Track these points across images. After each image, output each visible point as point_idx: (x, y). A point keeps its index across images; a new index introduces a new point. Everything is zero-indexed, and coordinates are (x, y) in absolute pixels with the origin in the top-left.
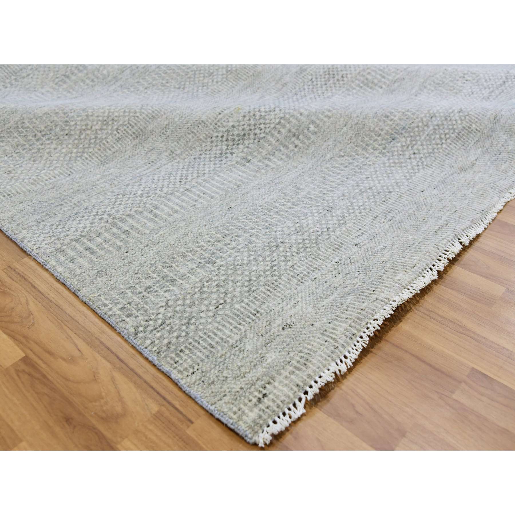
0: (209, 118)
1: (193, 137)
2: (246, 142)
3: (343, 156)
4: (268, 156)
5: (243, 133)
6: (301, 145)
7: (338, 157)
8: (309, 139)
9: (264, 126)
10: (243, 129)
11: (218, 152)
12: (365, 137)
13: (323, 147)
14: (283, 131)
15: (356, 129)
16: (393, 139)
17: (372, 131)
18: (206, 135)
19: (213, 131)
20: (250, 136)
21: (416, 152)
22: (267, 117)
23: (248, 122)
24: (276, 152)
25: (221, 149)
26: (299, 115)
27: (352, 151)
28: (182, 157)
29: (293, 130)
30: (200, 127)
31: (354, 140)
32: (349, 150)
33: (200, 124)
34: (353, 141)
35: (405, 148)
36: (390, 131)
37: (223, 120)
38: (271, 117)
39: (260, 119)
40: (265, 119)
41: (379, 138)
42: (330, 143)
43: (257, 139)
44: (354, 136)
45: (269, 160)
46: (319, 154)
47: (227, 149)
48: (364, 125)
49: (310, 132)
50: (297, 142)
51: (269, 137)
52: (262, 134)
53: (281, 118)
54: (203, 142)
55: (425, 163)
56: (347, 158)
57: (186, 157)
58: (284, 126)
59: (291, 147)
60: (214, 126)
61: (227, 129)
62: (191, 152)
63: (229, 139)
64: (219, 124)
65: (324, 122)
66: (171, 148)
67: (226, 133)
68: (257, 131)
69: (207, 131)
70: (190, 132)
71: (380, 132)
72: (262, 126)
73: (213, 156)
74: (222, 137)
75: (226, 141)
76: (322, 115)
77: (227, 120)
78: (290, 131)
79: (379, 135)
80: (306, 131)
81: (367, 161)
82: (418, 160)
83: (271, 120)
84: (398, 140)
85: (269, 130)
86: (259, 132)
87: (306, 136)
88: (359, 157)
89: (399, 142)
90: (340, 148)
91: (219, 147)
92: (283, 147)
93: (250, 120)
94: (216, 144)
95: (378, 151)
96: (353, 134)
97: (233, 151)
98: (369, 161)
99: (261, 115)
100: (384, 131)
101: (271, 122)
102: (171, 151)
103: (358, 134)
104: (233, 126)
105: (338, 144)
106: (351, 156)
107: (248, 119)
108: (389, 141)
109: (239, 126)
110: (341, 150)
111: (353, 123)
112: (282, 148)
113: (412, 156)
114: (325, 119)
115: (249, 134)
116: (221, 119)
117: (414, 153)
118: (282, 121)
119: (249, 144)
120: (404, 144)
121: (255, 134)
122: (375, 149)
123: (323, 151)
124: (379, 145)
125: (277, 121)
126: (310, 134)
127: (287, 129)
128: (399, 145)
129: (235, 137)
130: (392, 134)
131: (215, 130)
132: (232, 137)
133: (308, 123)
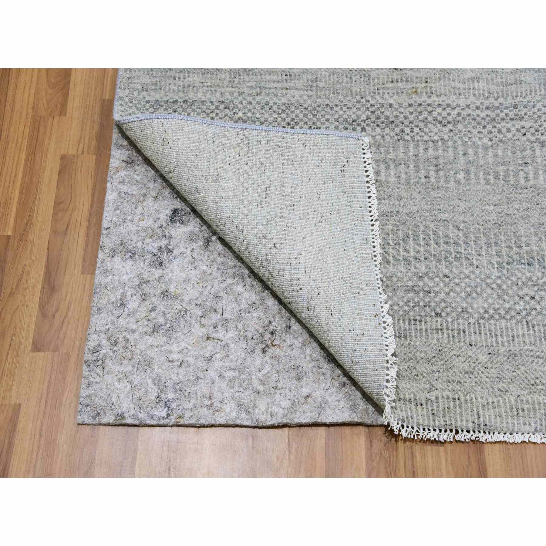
0: (378, 79)
1: (347, 83)
2: (387, 131)
3: (459, 229)
4: (391, 163)
5: (393, 119)
6: (432, 180)
7: (454, 226)
8: (447, 182)
9: (419, 131)
10: (397, 117)
11: (354, 117)
12: (503, 234)
13: (451, 203)
14: (431, 152)
15: (503, 219)
16: (528, 264)
17: (515, 236)
18: (360, 91)
19: (370, 93)
20: (396, 129)
21: (537, 298)
22: (429, 125)
23: (408, 114)
24: (403, 166)
25: (359, 117)
26: (461, 153)
27: (474, 233)
28: (319, 94)
29: (441, 161)
30: (362, 79)
31: (489, 227)
32: (472, 230)
33: (365, 76)
34: (486, 226)
35: (530, 283)
36: (535, 254)
37: (389, 91)
38: (434, 130)
39: (421, 121)
40: (426, 125)
41: (515, 249)
42: (463, 206)
43: (399, 137)
44: (493, 222)
45: (388, 167)
46: (439, 205)
47: (364, 121)
48: (515, 223)
49: (455, 177)
50: (432, 174)
51: (412, 145)
52: (409, 137)
53: (442, 139)
54: (352, 95)
55: (530, 318)
56: (461, 235)
57: (323, 96)
58: (436, 149)
59: (422, 173)
60: (374, 89)
61: (383, 102)
62: (331, 95)
63: (376, 113)
64: (381, 91)
65: (478, 183)
66: (319, 75)
67: (379, 106)
68: (407, 130)
69: (365, 88)
70: (349, 75)
71: (523, 245)
72: (416, 130)
73: (345, 116)
74: (372, 105)
75: (372, 112)
76: (484, 174)
77: (391, 94)
78: (437, 158)
79: (520, 247)
80: (452, 173)
81: (475, 257)
82: (528, 307)
83: (430, 132)
84: (532, 269)
85: (419, 138)
86: (409, 132)
87: (446, 177)
88: (474, 246)
89: (532, 272)
90: (466, 219)
91: (359, 113)
92: (415, 166)
93: (412, 113)
94: (360, 107)
95: (498, 259)
96: (493, 220)
97: (367, 128)
98: (477, 260)
99: (427, 119)
100: (528, 248)
101: (429, 134)
102: (316, 78)
103: (500, 225)
104: (391, 105)
105: (469, 215)
106: (466, 237)
107: (411, 111)
108: (523, 261)
109: (396, 109)
110: (464, 222)
111: (505, 211)
112: (412, 166)
113: (527, 298)
114: (482, 181)
115: (397, 126)
116: (388, 88)
117: (533, 298)
118: (440, 143)
119: (387, 134)
120: (534, 279)
121: (403, 131)
122: (498, 254)
123: (446, 205)
124: (508, 256)
125: (436, 138)
126: (452, 179)
127: (436, 153)
128: (528, 275)
129: (382, 116)
130: (533, 258)
131: (372, 94)
132: (379, 114)
133: (462, 168)
